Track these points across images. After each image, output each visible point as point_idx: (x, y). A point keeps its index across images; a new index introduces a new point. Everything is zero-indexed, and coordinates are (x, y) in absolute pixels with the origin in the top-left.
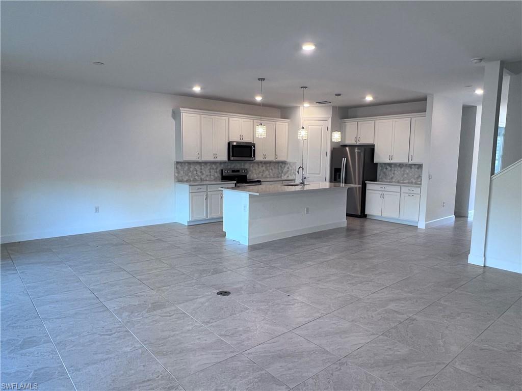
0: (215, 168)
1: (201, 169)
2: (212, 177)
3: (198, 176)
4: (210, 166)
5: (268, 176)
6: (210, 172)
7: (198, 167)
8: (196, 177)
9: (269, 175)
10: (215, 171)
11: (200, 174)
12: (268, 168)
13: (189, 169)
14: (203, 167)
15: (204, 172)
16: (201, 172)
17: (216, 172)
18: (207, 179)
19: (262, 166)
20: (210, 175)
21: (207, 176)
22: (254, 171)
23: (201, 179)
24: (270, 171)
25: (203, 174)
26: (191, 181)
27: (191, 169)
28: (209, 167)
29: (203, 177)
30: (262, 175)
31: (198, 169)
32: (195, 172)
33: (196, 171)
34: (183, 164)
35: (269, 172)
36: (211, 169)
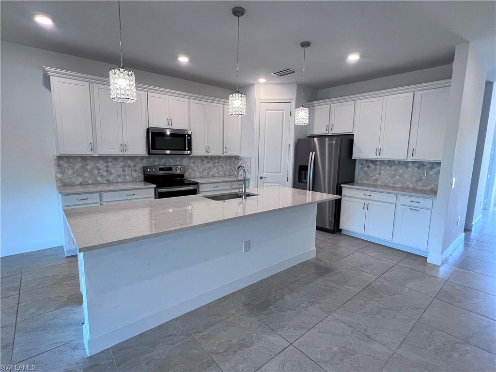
0: (132, 164)
1: (107, 167)
2: (127, 177)
3: (102, 176)
4: (123, 161)
5: (217, 175)
6: (124, 171)
7: (101, 164)
8: (99, 179)
9: (218, 173)
10: (133, 168)
11: (105, 174)
12: (216, 164)
13: (83, 167)
14: (110, 164)
15: (113, 171)
16: (107, 171)
17: (135, 171)
18: (119, 180)
20: (124, 176)
21: (119, 176)
22: (196, 168)
23: (108, 181)
24: (220, 168)
25: (111, 174)
26: (88, 184)
27: (89, 167)
28: (122, 164)
29: (111, 178)
30: (208, 174)
31: (101, 167)
32: (96, 172)
33: (99, 169)
34: (71, 160)
35: (218, 169)
36: (124, 166)
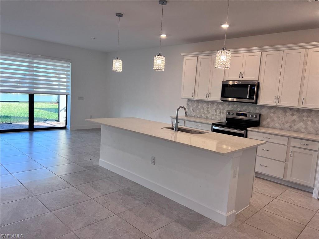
0: (222, 108)
1: (208, 108)
2: (217, 117)
3: (204, 114)
4: (216, 105)
5: (303, 130)
6: (216, 112)
7: (205, 106)
8: (203, 115)
9: (306, 128)
10: (222, 111)
11: (206, 112)
12: (305, 118)
13: (197, 106)
14: (209, 106)
15: (210, 111)
16: (208, 111)
17: (223, 113)
18: (213, 118)
19: (293, 115)
20: (216, 115)
21: (213, 115)
22: (276, 119)
23: (207, 117)
24: (309, 123)
25: (209, 113)
26: (198, 117)
27: (199, 107)
28: (216, 107)
29: (208, 116)
30: (291, 127)
31: (205, 108)
32: (202, 110)
33: (203, 109)
34: (193, 102)
35: (306, 124)
36: (217, 109)
